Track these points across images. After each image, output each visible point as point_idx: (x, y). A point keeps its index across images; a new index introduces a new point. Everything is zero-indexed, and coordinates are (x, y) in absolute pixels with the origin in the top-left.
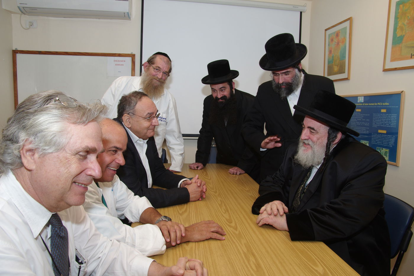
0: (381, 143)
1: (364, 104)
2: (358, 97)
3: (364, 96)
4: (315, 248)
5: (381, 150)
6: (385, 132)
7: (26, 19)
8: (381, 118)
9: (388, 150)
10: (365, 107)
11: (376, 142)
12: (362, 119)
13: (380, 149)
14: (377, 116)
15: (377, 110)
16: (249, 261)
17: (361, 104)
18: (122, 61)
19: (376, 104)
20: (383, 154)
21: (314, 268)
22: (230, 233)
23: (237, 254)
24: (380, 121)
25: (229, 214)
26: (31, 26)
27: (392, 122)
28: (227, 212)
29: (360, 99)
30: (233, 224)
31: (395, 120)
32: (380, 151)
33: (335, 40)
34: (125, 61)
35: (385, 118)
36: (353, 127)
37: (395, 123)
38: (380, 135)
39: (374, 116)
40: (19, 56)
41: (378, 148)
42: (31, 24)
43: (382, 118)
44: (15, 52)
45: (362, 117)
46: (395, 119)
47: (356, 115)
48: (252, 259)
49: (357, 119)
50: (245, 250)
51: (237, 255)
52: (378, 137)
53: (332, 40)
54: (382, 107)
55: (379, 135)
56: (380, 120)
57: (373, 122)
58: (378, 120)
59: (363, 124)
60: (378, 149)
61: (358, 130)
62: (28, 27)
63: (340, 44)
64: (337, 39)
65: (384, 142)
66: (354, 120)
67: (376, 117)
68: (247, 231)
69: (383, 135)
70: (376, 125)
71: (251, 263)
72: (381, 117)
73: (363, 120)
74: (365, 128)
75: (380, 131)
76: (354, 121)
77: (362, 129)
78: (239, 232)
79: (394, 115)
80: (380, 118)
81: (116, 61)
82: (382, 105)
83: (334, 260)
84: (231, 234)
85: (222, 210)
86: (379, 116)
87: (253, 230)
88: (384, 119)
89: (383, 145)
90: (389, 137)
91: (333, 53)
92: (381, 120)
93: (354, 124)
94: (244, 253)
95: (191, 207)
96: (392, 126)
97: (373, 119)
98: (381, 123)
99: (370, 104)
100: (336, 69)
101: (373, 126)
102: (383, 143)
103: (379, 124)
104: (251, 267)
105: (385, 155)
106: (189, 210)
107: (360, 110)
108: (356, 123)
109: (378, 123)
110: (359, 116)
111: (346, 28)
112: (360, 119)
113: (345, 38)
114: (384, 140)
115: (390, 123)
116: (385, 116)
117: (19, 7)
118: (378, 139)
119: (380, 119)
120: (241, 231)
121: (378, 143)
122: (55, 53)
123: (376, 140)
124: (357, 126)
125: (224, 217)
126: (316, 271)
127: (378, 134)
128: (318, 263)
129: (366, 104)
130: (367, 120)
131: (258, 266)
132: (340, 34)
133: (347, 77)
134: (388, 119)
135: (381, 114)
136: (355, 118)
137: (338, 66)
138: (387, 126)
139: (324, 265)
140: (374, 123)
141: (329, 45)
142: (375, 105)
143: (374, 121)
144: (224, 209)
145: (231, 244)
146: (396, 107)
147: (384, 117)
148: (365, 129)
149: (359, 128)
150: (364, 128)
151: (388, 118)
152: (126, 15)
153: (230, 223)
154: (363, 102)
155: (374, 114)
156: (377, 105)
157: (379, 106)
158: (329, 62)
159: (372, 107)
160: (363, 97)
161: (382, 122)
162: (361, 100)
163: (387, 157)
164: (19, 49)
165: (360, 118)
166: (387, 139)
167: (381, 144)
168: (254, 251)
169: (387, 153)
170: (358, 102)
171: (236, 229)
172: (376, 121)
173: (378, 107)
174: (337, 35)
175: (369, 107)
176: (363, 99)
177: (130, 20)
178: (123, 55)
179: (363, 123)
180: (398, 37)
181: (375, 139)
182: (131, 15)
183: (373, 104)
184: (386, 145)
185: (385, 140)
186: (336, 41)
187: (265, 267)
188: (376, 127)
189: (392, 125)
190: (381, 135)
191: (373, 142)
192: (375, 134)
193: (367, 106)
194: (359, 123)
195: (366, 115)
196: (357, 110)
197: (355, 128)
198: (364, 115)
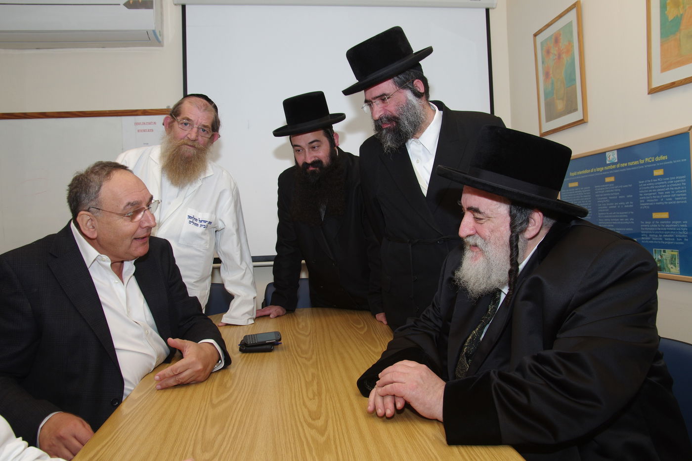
0: (661, 239)
1: (618, 166)
2: (607, 154)
3: (617, 150)
5: (662, 253)
6: (665, 215)
8: (655, 189)
9: (676, 253)
10: (621, 170)
11: (651, 239)
12: (618, 195)
13: (661, 251)
14: (646, 186)
15: (646, 173)
17: (614, 167)
18: (150, 123)
19: (642, 162)
20: (668, 262)
22: (306, 440)
24: (654, 194)
25: (320, 400)
27: (678, 193)
28: (316, 397)
29: (611, 157)
30: (320, 423)
31: (683, 188)
32: (661, 256)
33: (554, 51)
34: (155, 123)
35: (663, 186)
36: (603, 214)
37: (684, 195)
38: (657, 224)
39: (640, 186)
41: (655, 250)
43: (656, 187)
45: (617, 192)
46: (684, 186)
47: (606, 190)
49: (608, 196)
52: (653, 227)
53: (548, 52)
54: (655, 165)
55: (655, 224)
56: (653, 192)
58: (651, 192)
59: (621, 205)
60: (655, 253)
61: (612, 218)
63: (564, 56)
64: (557, 49)
65: (667, 238)
66: (602, 200)
67: (645, 188)
69: (663, 222)
70: (648, 204)
72: (654, 186)
73: (620, 197)
74: (626, 213)
75: (656, 215)
76: (604, 203)
77: (621, 216)
78: (328, 438)
79: (680, 177)
80: (652, 189)
81: (140, 124)
82: (655, 162)
84: (306, 443)
85: (307, 392)
86: (650, 184)
88: (662, 190)
89: (666, 243)
90: (674, 224)
91: (551, 76)
92: (655, 192)
93: (604, 207)
96: (678, 202)
97: (640, 192)
98: (656, 198)
99: (630, 164)
100: (560, 105)
101: (641, 207)
102: (666, 239)
103: (652, 200)
105: (672, 264)
107: (612, 179)
108: (609, 206)
109: (650, 199)
110: (611, 191)
111: (570, 24)
112: (615, 196)
113: (570, 43)
114: (665, 232)
115: (675, 195)
116: (663, 183)
118: (654, 232)
119: (654, 190)
120: (332, 437)
121: (654, 241)
122: (23, 115)
123: (650, 235)
124: (612, 210)
125: (306, 406)
127: (653, 222)
129: (623, 165)
130: (628, 196)
132: (561, 37)
133: (581, 118)
134: (668, 189)
135: (655, 180)
136: (605, 195)
137: (562, 99)
138: (669, 203)
140: (642, 200)
141: (543, 63)
142: (640, 165)
143: (641, 197)
144: (313, 391)
146: (682, 160)
147: (661, 185)
148: (627, 216)
150: (623, 213)
151: (668, 186)
152: (152, 36)
154: (616, 161)
155: (640, 182)
156: (645, 164)
157: (649, 163)
158: (546, 95)
159: (635, 168)
160: (616, 152)
161: (659, 197)
162: (612, 157)
163: (675, 266)
165: (614, 194)
166: (672, 229)
167: (660, 241)
169: (675, 259)
170: (608, 162)
171: (322, 431)
172: (646, 196)
173: (646, 166)
174: (556, 39)
175: (629, 169)
176: (616, 156)
177: (162, 46)
179: (622, 203)
180: (670, 20)
181: (647, 232)
183: (636, 163)
184: (672, 243)
185: (669, 232)
186: (556, 52)
188: (648, 207)
189: (677, 199)
190: (659, 224)
191: (646, 240)
192: (646, 223)
193: (625, 167)
194: (614, 205)
195: (624, 186)
196: (608, 180)
197: (606, 217)
198: (621, 187)
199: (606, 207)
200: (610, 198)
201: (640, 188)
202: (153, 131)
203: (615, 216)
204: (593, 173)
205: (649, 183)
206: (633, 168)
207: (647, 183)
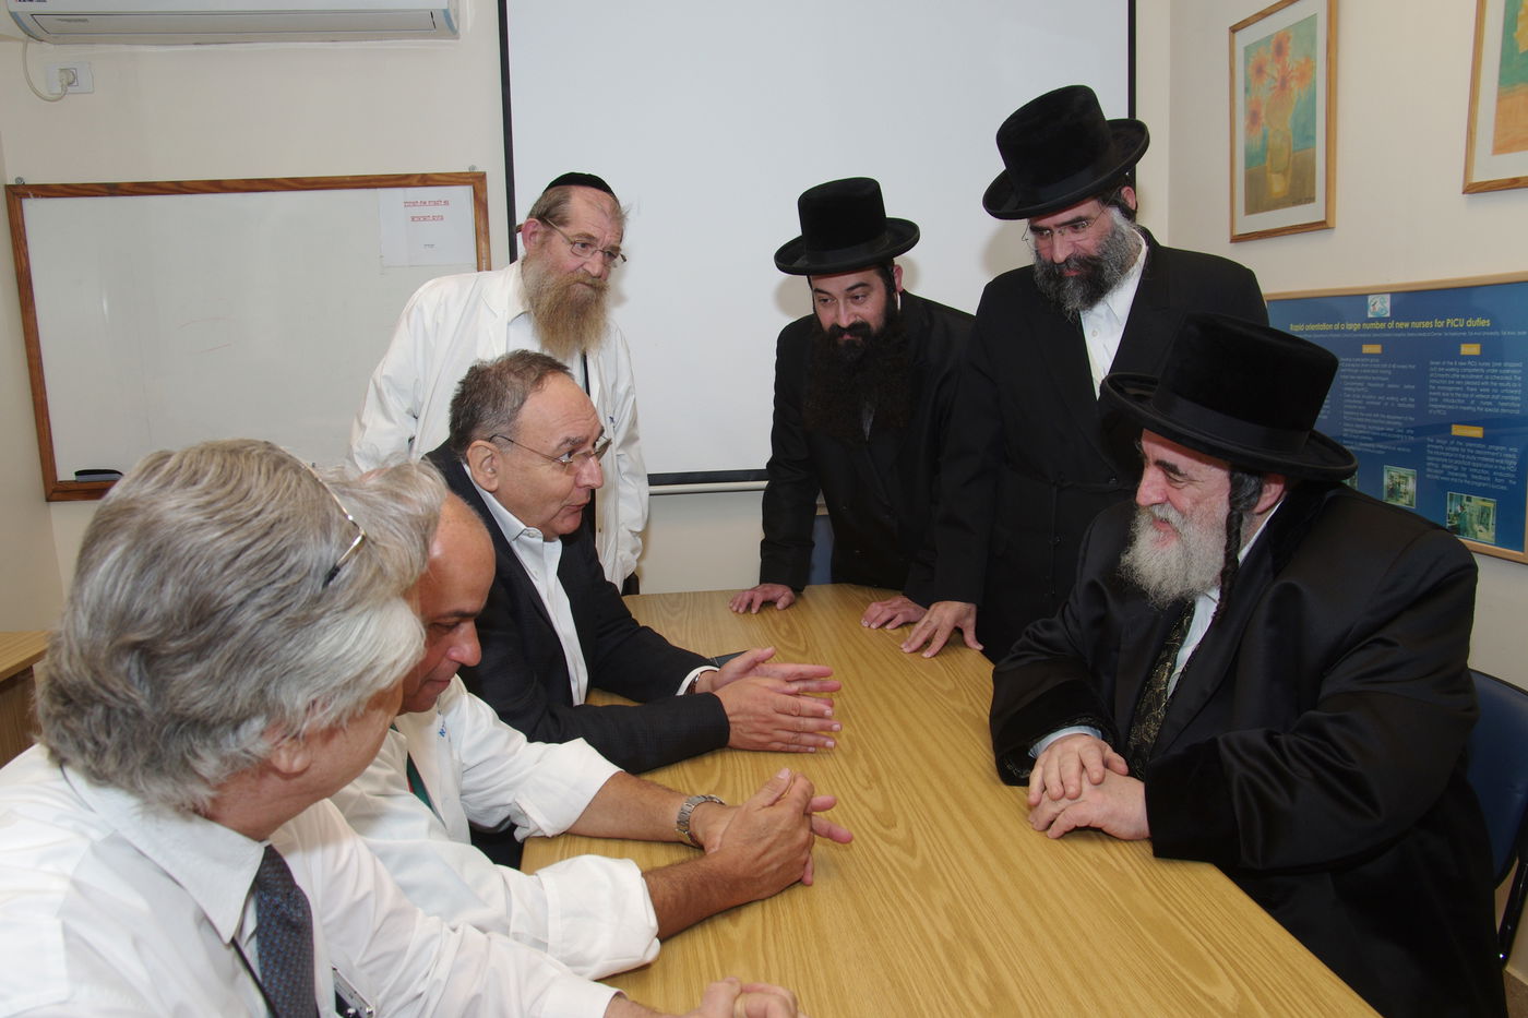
0: (1464, 475)
1: (1391, 325)
2: (1370, 298)
3: (1391, 293)
4: (1208, 913)
5: (1465, 501)
6: (1477, 432)
7: (49, 58)
8: (1460, 379)
9: (1491, 504)
10: (1396, 335)
11: (1445, 475)
12: (1385, 382)
13: (1461, 497)
14: (1444, 373)
15: (1446, 347)
16: (961, 973)
17: (1382, 325)
18: (436, 203)
19: (1439, 324)
20: (1474, 519)
21: (1204, 988)
22: (891, 865)
23: (917, 948)
24: (1458, 388)
25: (884, 791)
26: (70, 84)
27: (1506, 394)
28: (874, 785)
29: (1378, 306)
30: (899, 832)
31: (1515, 385)
32: (1462, 508)
33: (1273, 70)
34: (446, 203)
35: (1477, 377)
36: (1352, 413)
37: (1517, 398)
38: (1460, 447)
39: (1432, 369)
40: (32, 208)
41: (1451, 495)
42: (70, 79)
43: (1463, 376)
44: (18, 193)
46: (1517, 382)
47: (1363, 368)
48: (974, 965)
49: (1366, 381)
50: (948, 931)
51: (919, 952)
52: (1450, 452)
53: (1260, 70)
54: (1464, 334)
55: (1454, 445)
56: (1457, 385)
57: (1431, 393)
58: (1452, 385)
59: (1390, 402)
60: (1451, 500)
61: (1371, 424)
62: (58, 90)
63: (1293, 84)
64: (1279, 67)
65: (1475, 474)
66: (1354, 386)
67: (1442, 376)
68: (949, 853)
69: (1471, 445)
70: (1444, 406)
71: (973, 982)
72: (1460, 373)
73: (1390, 386)
74: (1400, 418)
75: (1457, 430)
76: (1356, 393)
77: (1389, 423)
78: (924, 860)
79: (1511, 365)
80: (1455, 379)
81: (414, 204)
82: (1465, 329)
83: (1280, 955)
84: (894, 870)
85: (855, 776)
86: (1452, 370)
87: (975, 852)
88: (1475, 383)
89: (1474, 483)
90: (1492, 451)
91: (1264, 120)
92: (1459, 386)
93: (1354, 402)
94: (944, 942)
95: (738, 772)
96: (1503, 411)
97: (1431, 381)
98: (1462, 398)
99: (1415, 325)
100: (1278, 185)
101: (1430, 411)
102: (1473, 477)
103: (1453, 401)
104: (971, 996)
105: (1481, 523)
106: (735, 784)
107: (1376, 349)
108: (1365, 400)
109: (1450, 398)
110: (1373, 371)
111: (1311, 21)
112: (1380, 382)
113: (1309, 60)
114: (1474, 464)
115: (1498, 397)
116: (1477, 370)
117: (14, 15)
118: (1451, 461)
119: (1459, 383)
120: (930, 860)
121: (1451, 477)
122: (175, 188)
123: (1444, 466)
124: (1371, 409)
125: (864, 803)
126: (1211, 1000)
127: (1452, 442)
128: (1218, 969)
129: (1400, 325)
130: (1406, 387)
131: (997, 990)
132: (1290, 44)
133: (1323, 219)
134: (1487, 383)
135: (1462, 364)
136: (1359, 377)
137: (1284, 173)
138: (1486, 410)
139: (1240, 975)
140: (1434, 397)
141: (1246, 90)
142: (1435, 329)
143: (1433, 391)
144: (863, 772)
145: (896, 909)
146: (1519, 333)
147: (1475, 374)
148: (1399, 424)
149: (1377, 418)
150: (1393, 417)
151: (1487, 377)
152: (440, 20)
153: (887, 827)
154: (1388, 315)
155: (1432, 363)
156: (1445, 329)
157: (1454, 330)
158: (1249, 158)
159: (1424, 334)
160: (1388, 296)
161: (1467, 396)
162: (1380, 306)
163: (1488, 529)
164: (30, 180)
165: (1378, 378)
166: (1487, 459)
167: (1463, 478)
168: (980, 932)
169: (1488, 515)
171: (911, 849)
172: (1442, 391)
173: (1446, 334)
174: (1279, 47)
175: (1412, 335)
176: (1388, 305)
177: (458, 38)
178: (437, 178)
179: (1392, 398)
180: (1521, 52)
181: (1438, 459)
182: (457, 17)
183: (1427, 324)
184: (1484, 485)
185: (1480, 465)
186: (1276, 75)
187: (1023, 995)
188: (1445, 413)
189: (1502, 404)
190: (1464, 447)
191: (1435, 474)
192: (1438, 441)
193: (1405, 330)
194: (1377, 400)
195: (1399, 366)
196: (1367, 349)
197: (1359, 420)
198: (1394, 366)
199: (1360, 402)
200: (1370, 384)
201: (1432, 375)
202: (442, 219)
203: (1375, 421)
204: (1340, 331)
205: (1451, 367)
206: (1420, 334)
207: (1446, 366)
